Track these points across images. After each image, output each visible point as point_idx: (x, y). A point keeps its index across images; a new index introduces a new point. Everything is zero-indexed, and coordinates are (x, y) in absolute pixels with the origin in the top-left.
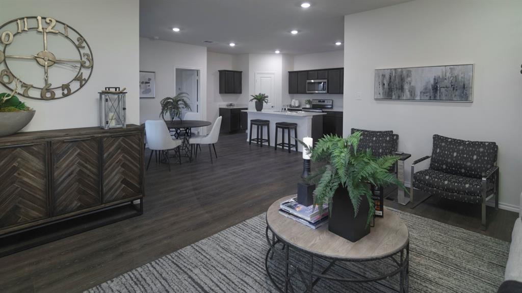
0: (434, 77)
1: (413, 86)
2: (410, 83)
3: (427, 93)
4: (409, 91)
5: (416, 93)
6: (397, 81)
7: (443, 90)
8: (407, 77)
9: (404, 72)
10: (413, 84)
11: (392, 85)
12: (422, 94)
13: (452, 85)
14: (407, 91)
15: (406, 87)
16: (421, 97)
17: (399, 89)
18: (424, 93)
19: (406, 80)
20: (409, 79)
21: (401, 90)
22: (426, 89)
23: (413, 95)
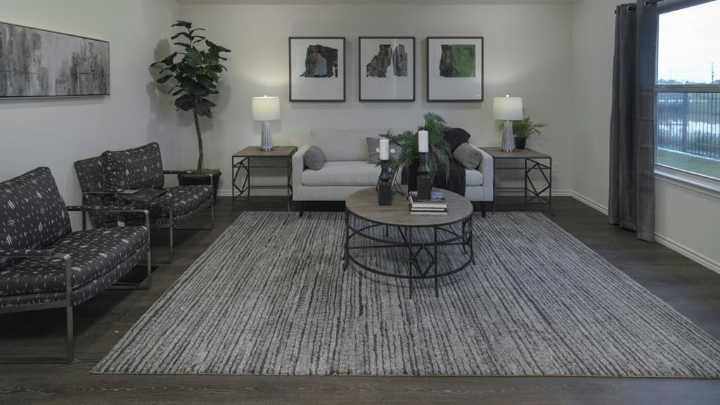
0: (71, 54)
1: (44, 68)
2: (40, 62)
3: (65, 82)
4: (39, 77)
5: (50, 84)
6: (15, 56)
7: (83, 77)
8: (34, 48)
9: (29, 37)
10: (44, 64)
11: (6, 62)
12: (59, 84)
13: (92, 71)
14: (35, 77)
15: (33, 69)
16: (56, 91)
17: (21, 74)
18: (60, 82)
19: (32, 54)
20: (37, 53)
21: (23, 76)
22: (63, 75)
23: (45, 87)
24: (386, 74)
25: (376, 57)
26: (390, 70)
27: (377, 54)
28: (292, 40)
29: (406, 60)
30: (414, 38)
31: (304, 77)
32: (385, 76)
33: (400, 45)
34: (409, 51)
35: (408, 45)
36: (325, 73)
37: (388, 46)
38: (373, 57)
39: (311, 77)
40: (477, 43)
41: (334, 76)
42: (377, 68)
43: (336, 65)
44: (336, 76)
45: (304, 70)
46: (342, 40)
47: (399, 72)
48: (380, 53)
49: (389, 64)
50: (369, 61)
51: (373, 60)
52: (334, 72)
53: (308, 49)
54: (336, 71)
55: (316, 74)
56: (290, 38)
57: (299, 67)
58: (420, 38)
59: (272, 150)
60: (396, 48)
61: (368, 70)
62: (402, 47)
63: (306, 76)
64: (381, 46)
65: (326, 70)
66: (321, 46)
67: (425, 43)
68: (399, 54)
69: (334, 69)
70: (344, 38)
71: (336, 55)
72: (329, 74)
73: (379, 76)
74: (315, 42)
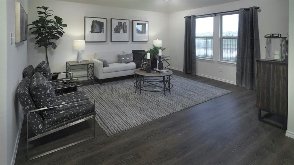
24: (120, 32)
25: (117, 26)
26: (122, 31)
27: (117, 25)
28: (86, 18)
29: (127, 27)
30: (129, 20)
31: (90, 33)
32: (120, 33)
33: (125, 22)
34: (127, 24)
35: (127, 22)
36: (99, 31)
37: (121, 22)
38: (116, 26)
39: (94, 33)
40: (147, 23)
41: (102, 33)
42: (117, 30)
43: (103, 28)
44: (103, 32)
45: (90, 30)
46: (105, 19)
47: (124, 31)
48: (118, 25)
49: (121, 29)
50: (115, 27)
51: (116, 27)
52: (102, 31)
53: (92, 22)
54: (103, 31)
55: (95, 31)
56: (85, 17)
57: (89, 28)
58: (131, 20)
59: (82, 62)
60: (124, 23)
61: (114, 30)
62: (125, 23)
63: (91, 32)
64: (119, 22)
65: (99, 30)
66: (97, 21)
67: (132, 22)
68: (124, 25)
69: (102, 30)
70: (106, 19)
71: (103, 25)
72: (100, 32)
73: (118, 33)
74: (95, 19)
